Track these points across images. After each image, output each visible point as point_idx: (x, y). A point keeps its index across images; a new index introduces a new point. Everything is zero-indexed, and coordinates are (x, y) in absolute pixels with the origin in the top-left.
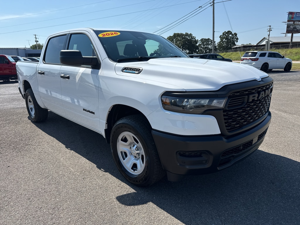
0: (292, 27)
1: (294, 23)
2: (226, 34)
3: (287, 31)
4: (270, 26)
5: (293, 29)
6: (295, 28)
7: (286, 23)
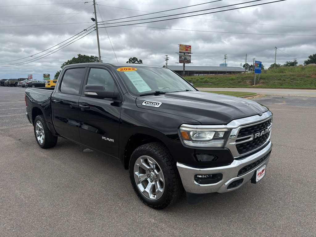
0: (183, 58)
1: (184, 54)
2: (132, 60)
3: (180, 61)
4: (167, 56)
5: (184, 59)
6: (185, 59)
7: (179, 54)
